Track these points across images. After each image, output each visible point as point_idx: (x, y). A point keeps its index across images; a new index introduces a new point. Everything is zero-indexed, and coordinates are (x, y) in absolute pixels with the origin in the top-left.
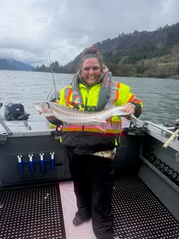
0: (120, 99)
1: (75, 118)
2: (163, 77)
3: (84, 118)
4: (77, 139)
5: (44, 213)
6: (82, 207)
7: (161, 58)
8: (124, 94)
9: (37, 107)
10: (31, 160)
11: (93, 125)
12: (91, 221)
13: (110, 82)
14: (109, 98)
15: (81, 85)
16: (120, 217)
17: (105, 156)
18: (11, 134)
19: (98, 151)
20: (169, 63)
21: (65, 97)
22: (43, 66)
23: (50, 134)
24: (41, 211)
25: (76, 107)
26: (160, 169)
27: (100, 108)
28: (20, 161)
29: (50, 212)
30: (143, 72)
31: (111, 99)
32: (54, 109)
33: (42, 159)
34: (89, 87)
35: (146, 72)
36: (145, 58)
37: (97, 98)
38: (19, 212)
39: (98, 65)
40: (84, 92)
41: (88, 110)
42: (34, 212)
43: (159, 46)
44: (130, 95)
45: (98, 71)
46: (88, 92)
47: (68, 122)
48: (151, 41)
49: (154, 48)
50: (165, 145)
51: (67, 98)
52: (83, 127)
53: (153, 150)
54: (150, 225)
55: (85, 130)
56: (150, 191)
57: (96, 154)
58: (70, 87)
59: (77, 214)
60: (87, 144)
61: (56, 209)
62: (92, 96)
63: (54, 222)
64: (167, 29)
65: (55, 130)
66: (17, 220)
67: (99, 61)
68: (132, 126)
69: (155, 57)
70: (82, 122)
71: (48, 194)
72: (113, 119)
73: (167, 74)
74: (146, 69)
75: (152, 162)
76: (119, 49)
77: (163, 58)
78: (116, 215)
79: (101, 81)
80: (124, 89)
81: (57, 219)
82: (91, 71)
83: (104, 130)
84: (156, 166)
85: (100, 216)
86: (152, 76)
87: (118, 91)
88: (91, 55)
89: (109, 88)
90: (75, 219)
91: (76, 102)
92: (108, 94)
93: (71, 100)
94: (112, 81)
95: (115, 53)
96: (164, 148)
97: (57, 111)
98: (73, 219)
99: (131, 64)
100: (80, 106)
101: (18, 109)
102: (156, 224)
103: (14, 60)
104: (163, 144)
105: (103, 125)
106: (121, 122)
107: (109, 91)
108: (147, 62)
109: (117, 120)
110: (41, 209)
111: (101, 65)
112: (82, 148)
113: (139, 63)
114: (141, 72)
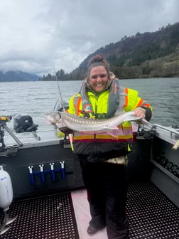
0: (129, 104)
1: (87, 127)
2: (169, 76)
3: (96, 126)
4: (89, 147)
5: (58, 223)
6: (96, 215)
7: (165, 57)
8: (133, 99)
9: (49, 117)
10: (42, 170)
11: (105, 133)
12: (106, 229)
13: (118, 88)
14: (118, 104)
15: (90, 93)
16: (135, 224)
17: (119, 162)
18: (22, 145)
19: (111, 158)
20: (175, 62)
21: (75, 106)
22: (49, 75)
23: (59, 143)
24: (54, 222)
25: (87, 115)
26: (173, 172)
27: (111, 115)
28: (31, 172)
29: (64, 222)
30: (148, 73)
31: (120, 105)
32: (65, 118)
33: (52, 169)
34: (98, 94)
35: (152, 72)
36: (150, 59)
37: (107, 106)
38: (32, 224)
39: (105, 72)
40: (93, 100)
41: (99, 117)
42: (48, 223)
43: (163, 45)
44: (139, 99)
45: (105, 79)
46: (97, 100)
47: (80, 130)
48: (154, 42)
49: (158, 48)
50: (175, 147)
51: (77, 106)
52: (95, 134)
53: (164, 153)
54: (167, 231)
55: (97, 137)
56: (164, 195)
57: (110, 161)
58: (79, 95)
59: (90, 223)
60: (100, 152)
61: (70, 219)
62: (101, 103)
63: (68, 232)
64: (169, 28)
65: (63, 139)
66: (31, 231)
67: (106, 69)
68: (140, 130)
69: (159, 57)
70: (94, 130)
71: (60, 204)
72: (124, 125)
73: (173, 73)
74: (151, 70)
75: (164, 166)
76: (122, 52)
77: (167, 57)
78: (130, 222)
79: (109, 88)
80: (133, 94)
81: (71, 229)
82: (99, 79)
83: (116, 137)
84: (168, 169)
85: (115, 224)
86: (158, 77)
87: (126, 97)
88: (99, 63)
89: (118, 94)
90: (89, 228)
91: (86, 110)
92: (117, 100)
93: (81, 108)
94: (120, 87)
95: (118, 56)
96: (174, 149)
97: (68, 120)
98: (87, 228)
99: (136, 66)
100: (90, 114)
101: (26, 121)
102: (173, 230)
103: (21, 72)
104: (173, 145)
105: (114, 131)
106: (131, 127)
107: (118, 98)
108: (151, 63)
109: (128, 126)
110: (54, 219)
111: (108, 72)
112: (95, 155)
113: (144, 65)
114: (147, 73)
